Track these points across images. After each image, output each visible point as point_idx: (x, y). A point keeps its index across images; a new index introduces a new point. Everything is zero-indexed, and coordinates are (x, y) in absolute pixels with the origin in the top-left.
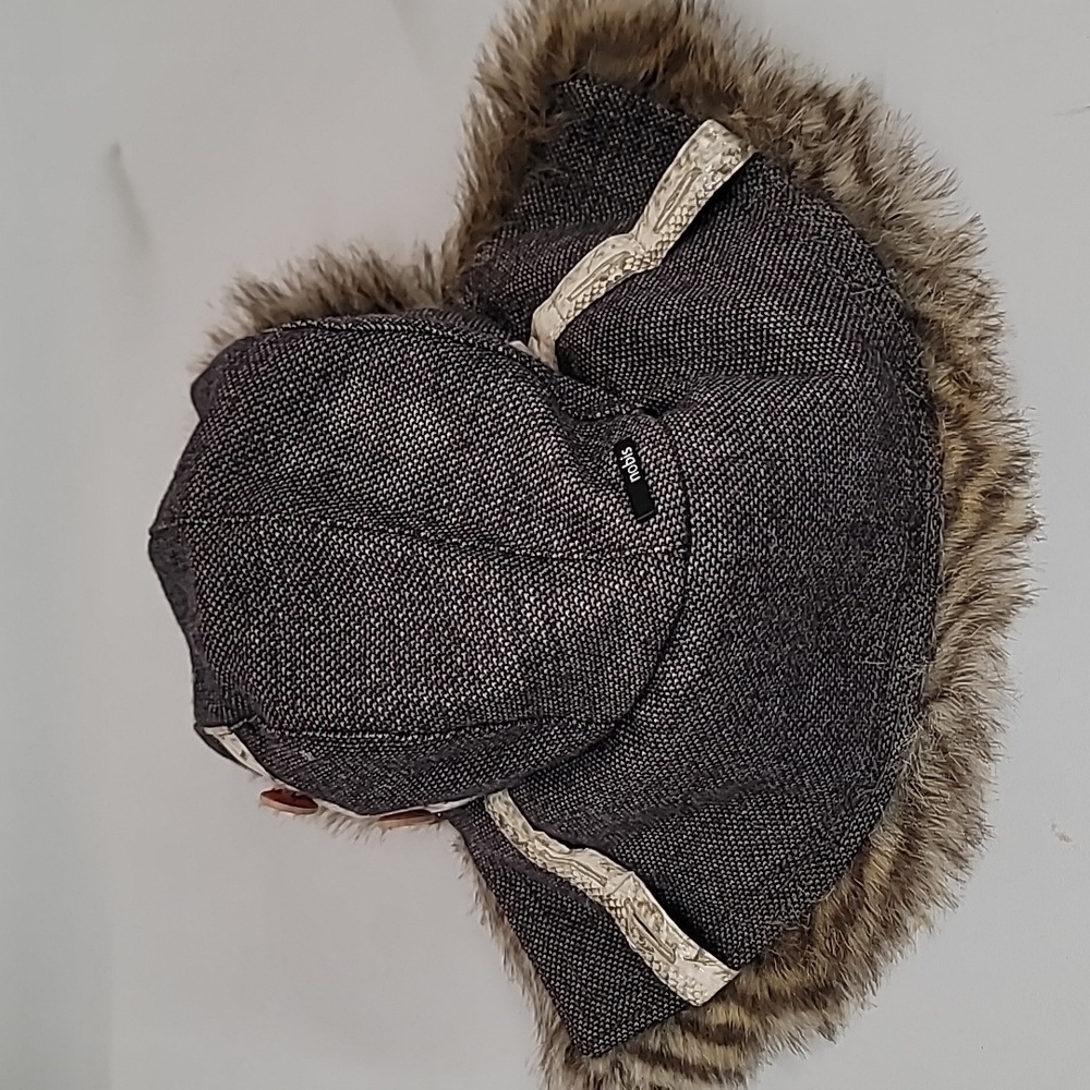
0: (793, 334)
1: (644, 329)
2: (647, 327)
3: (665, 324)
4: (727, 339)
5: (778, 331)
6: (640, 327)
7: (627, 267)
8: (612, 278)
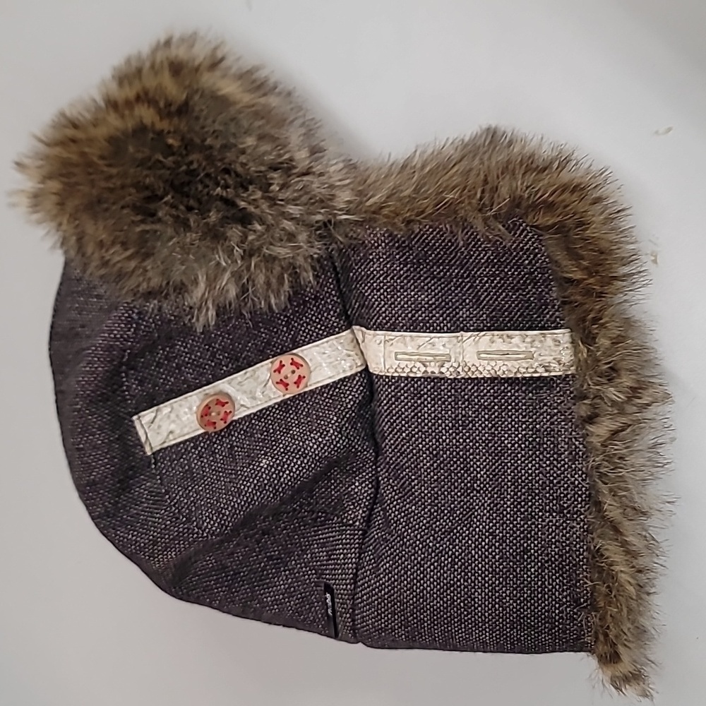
0: (480, 531)
1: (417, 440)
2: (420, 440)
3: (431, 449)
4: (453, 493)
5: (475, 520)
6: (417, 436)
7: (443, 370)
8: (429, 370)
